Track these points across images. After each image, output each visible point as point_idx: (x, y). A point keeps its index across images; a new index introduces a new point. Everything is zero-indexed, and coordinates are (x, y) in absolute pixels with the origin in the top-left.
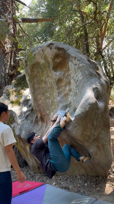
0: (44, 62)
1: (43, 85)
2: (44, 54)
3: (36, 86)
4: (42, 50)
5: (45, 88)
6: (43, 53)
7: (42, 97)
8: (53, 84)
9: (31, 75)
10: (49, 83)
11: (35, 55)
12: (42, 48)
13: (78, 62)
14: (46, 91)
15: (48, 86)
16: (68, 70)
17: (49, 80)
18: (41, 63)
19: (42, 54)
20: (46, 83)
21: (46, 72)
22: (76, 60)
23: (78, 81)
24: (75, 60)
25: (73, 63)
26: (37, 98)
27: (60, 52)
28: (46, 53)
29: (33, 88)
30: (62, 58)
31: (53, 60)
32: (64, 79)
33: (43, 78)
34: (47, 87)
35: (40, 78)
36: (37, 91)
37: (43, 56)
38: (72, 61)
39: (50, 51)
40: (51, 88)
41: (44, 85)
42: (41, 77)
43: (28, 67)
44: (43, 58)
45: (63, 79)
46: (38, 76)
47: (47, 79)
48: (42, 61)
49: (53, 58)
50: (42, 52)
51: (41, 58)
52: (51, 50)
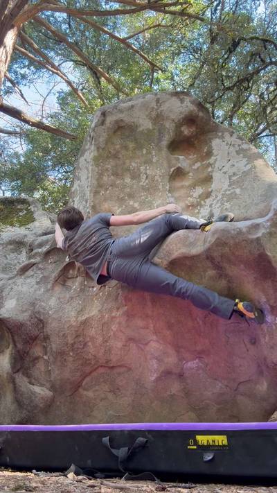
0: (150, 126)
1: (126, 181)
2: (157, 110)
3: (105, 178)
4: (158, 101)
5: (131, 187)
6: (156, 107)
7: (117, 208)
8: (157, 180)
9: (103, 149)
10: (147, 177)
11: (132, 106)
12: (159, 96)
13: (238, 140)
14: (131, 196)
15: (141, 183)
16: (209, 154)
17: (148, 172)
18: (141, 129)
19: (153, 108)
20: (136, 176)
21: (144, 152)
22: (235, 136)
23: (234, 174)
24: (231, 136)
25: (224, 141)
26: (100, 206)
27: (201, 114)
28: (165, 108)
29: (97, 180)
30: (197, 128)
31: (179, 126)
32: (191, 174)
33: (133, 164)
34: (135, 186)
35: (124, 163)
36: (107, 189)
37: (154, 114)
38: (222, 137)
39: (180, 104)
40: (148, 189)
41: (128, 180)
42: (127, 161)
43: (103, 127)
44: (151, 118)
45: (188, 173)
46: (120, 156)
47: (142, 168)
48: (146, 124)
49: (181, 120)
50: (154, 104)
51: (147, 116)
52: (182, 103)
